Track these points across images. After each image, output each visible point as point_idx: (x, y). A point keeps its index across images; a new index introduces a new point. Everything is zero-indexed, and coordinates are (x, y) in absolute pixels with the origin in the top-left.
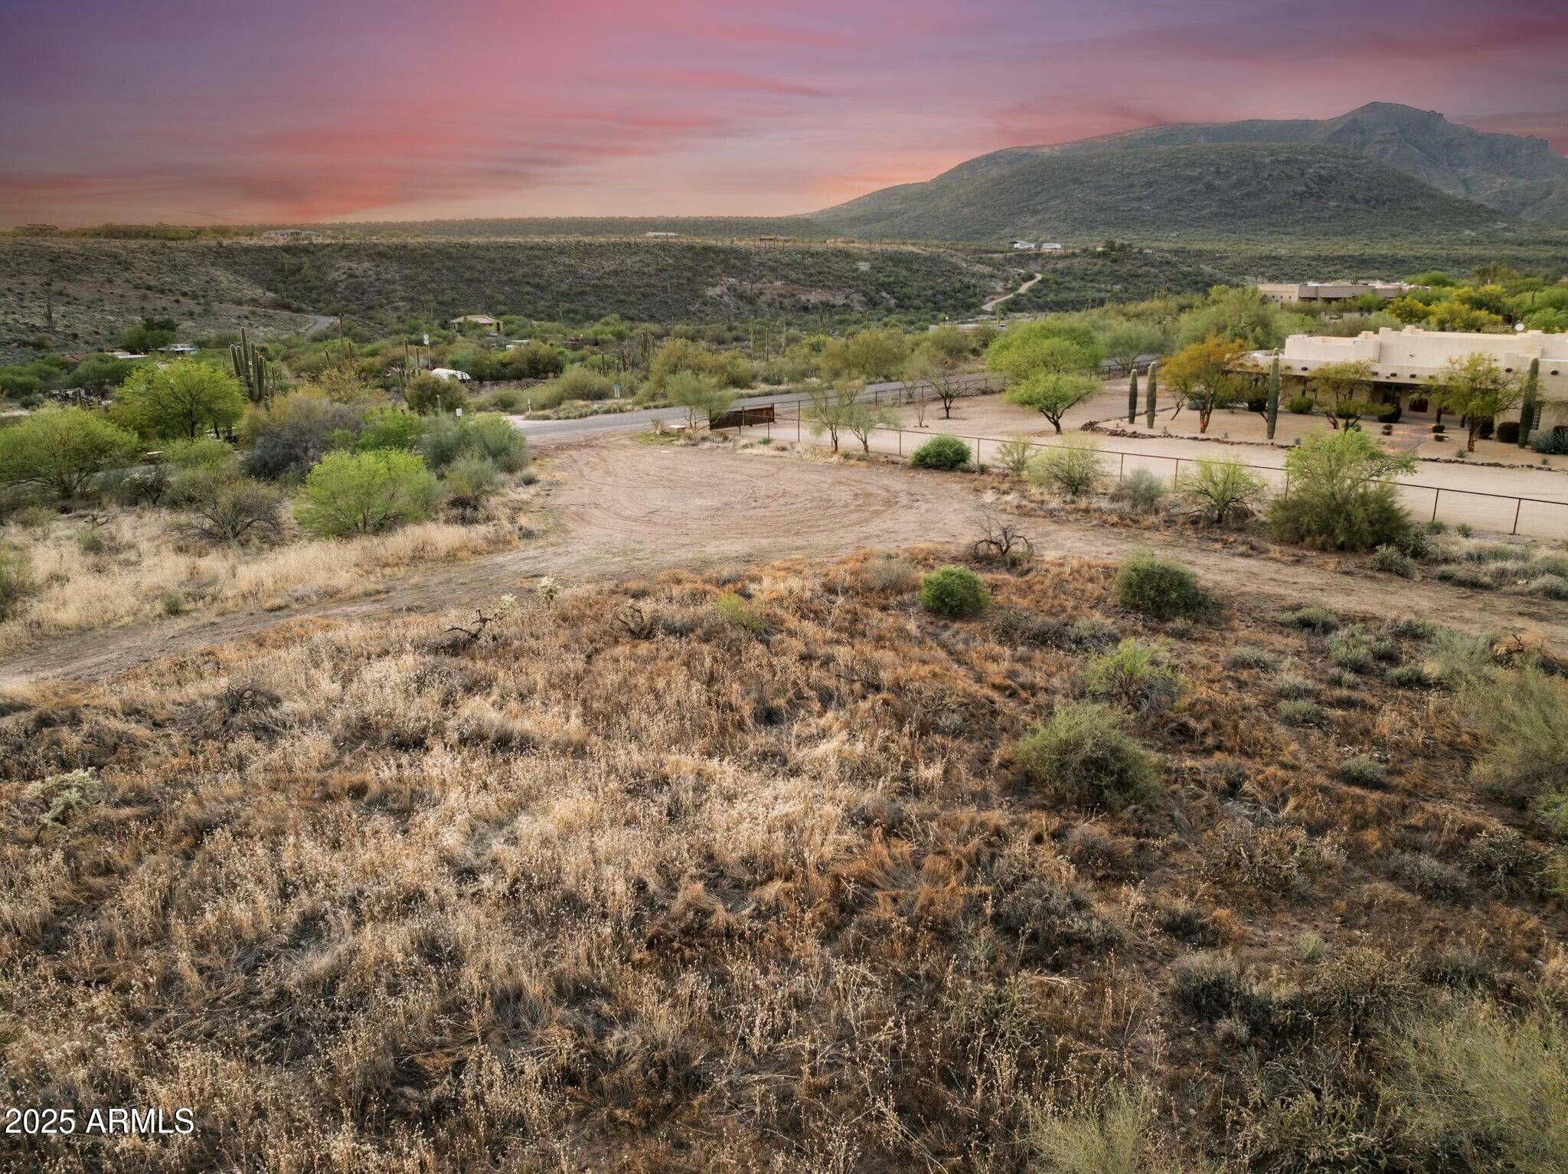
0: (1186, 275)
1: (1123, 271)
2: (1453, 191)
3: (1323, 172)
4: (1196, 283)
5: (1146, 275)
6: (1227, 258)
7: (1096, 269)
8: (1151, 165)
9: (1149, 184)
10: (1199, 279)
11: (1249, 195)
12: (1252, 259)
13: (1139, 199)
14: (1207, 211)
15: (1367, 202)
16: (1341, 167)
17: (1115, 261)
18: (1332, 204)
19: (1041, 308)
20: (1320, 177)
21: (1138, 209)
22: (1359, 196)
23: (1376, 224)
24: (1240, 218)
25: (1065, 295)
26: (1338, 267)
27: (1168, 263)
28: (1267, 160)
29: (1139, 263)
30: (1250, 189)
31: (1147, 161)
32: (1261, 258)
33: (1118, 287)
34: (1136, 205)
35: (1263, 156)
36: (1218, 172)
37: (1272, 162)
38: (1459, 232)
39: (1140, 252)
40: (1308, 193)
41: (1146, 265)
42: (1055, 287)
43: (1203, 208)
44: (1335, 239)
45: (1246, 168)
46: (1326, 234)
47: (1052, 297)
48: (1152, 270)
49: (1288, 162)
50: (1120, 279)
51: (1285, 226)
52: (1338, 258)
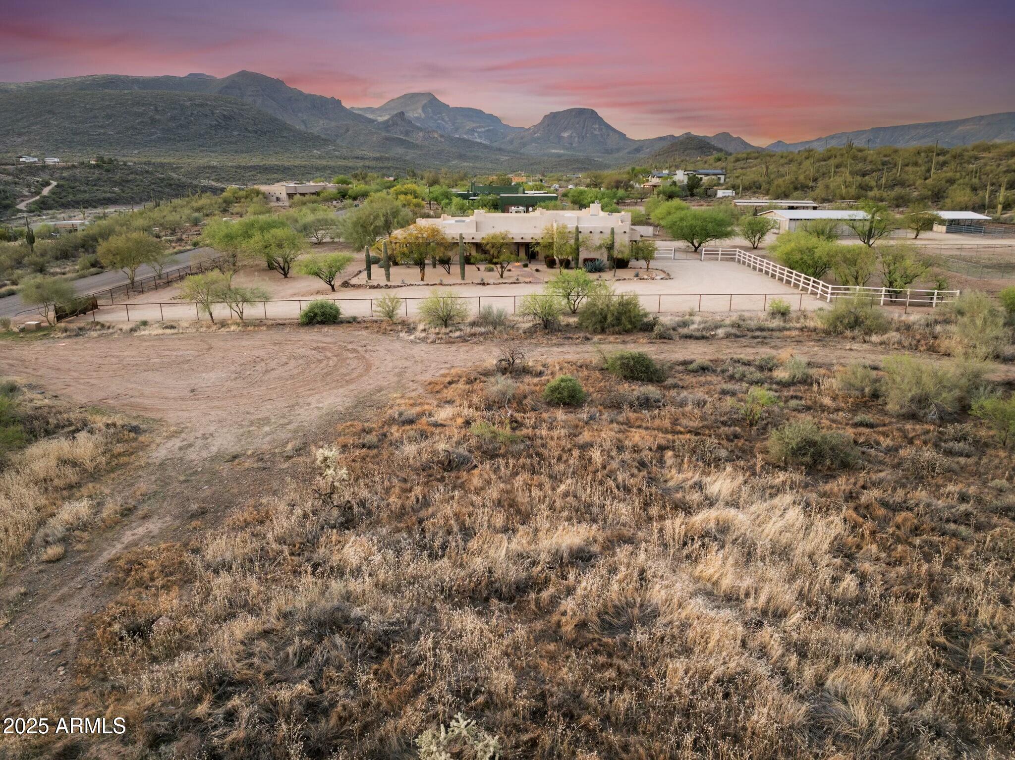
0: (162, 180)
1: (117, 177)
2: (301, 127)
3: (225, 113)
4: (171, 185)
5: (135, 180)
6: (182, 168)
7: (95, 176)
8: (107, 103)
9: (109, 117)
10: (172, 182)
11: (181, 126)
12: (199, 168)
13: (102, 127)
14: (155, 136)
15: (256, 132)
16: (235, 110)
17: (108, 171)
18: (235, 133)
19: (65, 206)
20: (224, 115)
21: (104, 134)
22: (250, 129)
23: (264, 146)
24: (179, 142)
25: (81, 196)
26: (253, 173)
27: (147, 172)
28: (188, 103)
29: (127, 172)
30: (181, 122)
31: (103, 100)
32: (204, 168)
33: (116, 189)
34: (102, 131)
35: (184, 101)
36: (156, 110)
37: (192, 105)
38: (311, 152)
39: (125, 164)
40: (218, 127)
41: (132, 173)
42: (70, 190)
43: (152, 134)
44: (244, 155)
45: (175, 109)
46: (236, 152)
47: (71, 197)
48: (138, 177)
49: (202, 105)
50: (116, 184)
51: (209, 147)
52: (251, 167)
